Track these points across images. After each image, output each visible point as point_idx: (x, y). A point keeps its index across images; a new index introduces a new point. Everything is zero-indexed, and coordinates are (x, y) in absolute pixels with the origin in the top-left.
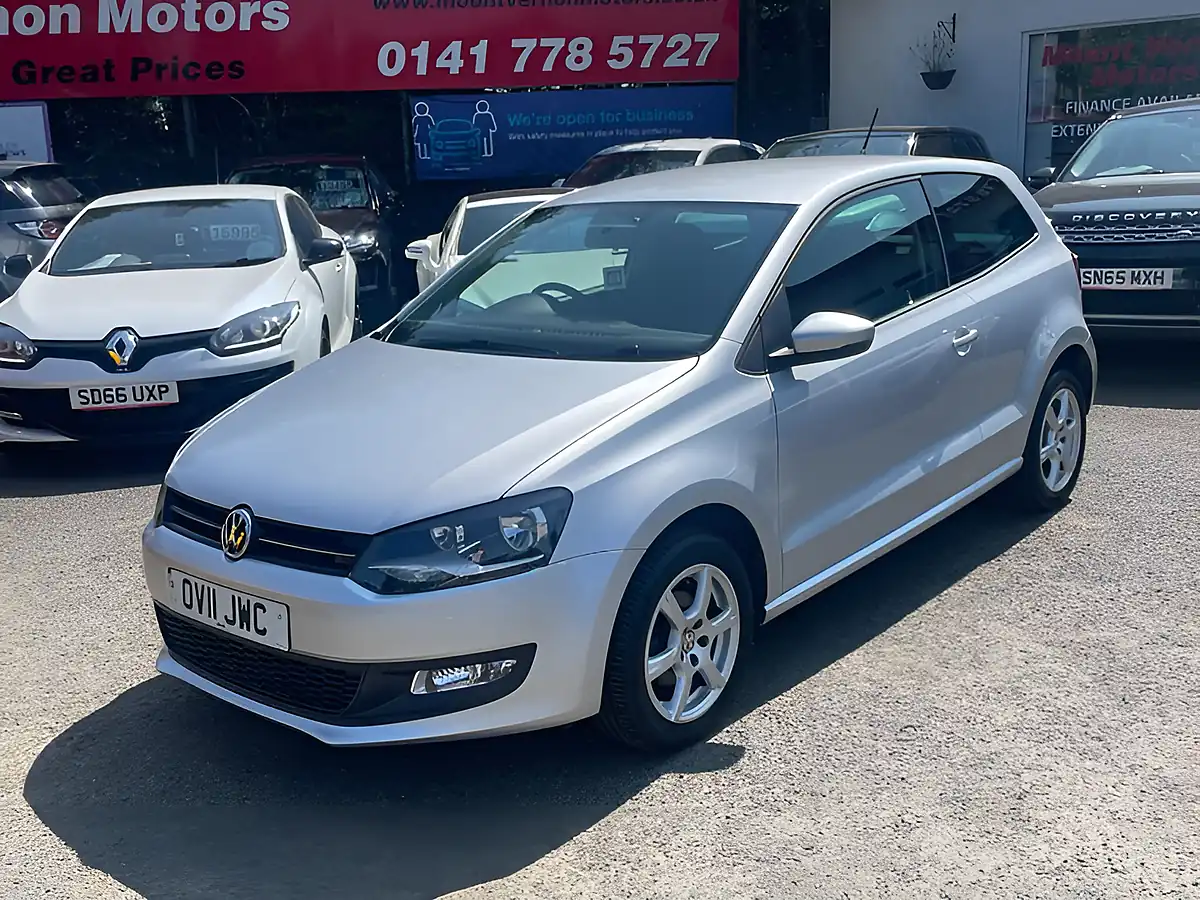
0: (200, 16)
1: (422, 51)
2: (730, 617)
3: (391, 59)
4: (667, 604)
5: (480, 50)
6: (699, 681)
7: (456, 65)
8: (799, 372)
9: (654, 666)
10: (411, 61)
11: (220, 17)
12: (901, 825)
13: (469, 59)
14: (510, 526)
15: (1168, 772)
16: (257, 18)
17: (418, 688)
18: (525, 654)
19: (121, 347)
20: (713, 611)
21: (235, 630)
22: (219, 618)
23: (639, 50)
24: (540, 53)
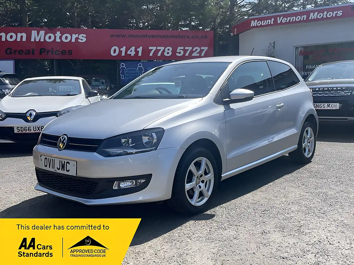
0: (60, 37)
1: (123, 49)
2: (211, 176)
3: (114, 51)
4: (192, 167)
5: (140, 50)
6: (201, 194)
7: (133, 53)
8: (232, 106)
9: (188, 186)
10: (120, 52)
11: (66, 38)
12: (263, 233)
13: (137, 52)
14: (145, 139)
15: (346, 222)
16: (77, 39)
17: (115, 187)
18: (148, 177)
19: (31, 115)
20: (206, 173)
21: (60, 171)
22: (55, 169)
23: (185, 51)
24: (157, 51)
